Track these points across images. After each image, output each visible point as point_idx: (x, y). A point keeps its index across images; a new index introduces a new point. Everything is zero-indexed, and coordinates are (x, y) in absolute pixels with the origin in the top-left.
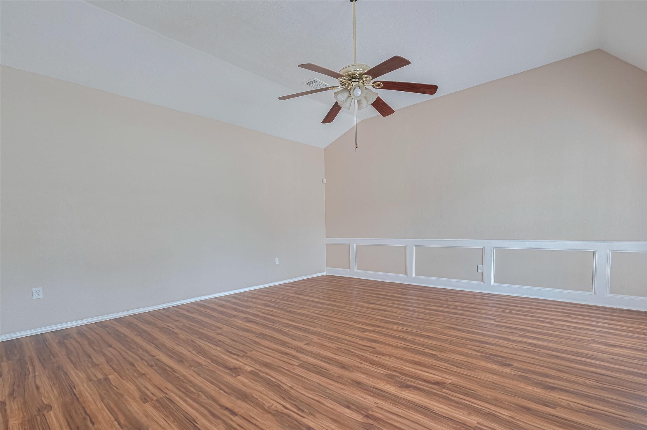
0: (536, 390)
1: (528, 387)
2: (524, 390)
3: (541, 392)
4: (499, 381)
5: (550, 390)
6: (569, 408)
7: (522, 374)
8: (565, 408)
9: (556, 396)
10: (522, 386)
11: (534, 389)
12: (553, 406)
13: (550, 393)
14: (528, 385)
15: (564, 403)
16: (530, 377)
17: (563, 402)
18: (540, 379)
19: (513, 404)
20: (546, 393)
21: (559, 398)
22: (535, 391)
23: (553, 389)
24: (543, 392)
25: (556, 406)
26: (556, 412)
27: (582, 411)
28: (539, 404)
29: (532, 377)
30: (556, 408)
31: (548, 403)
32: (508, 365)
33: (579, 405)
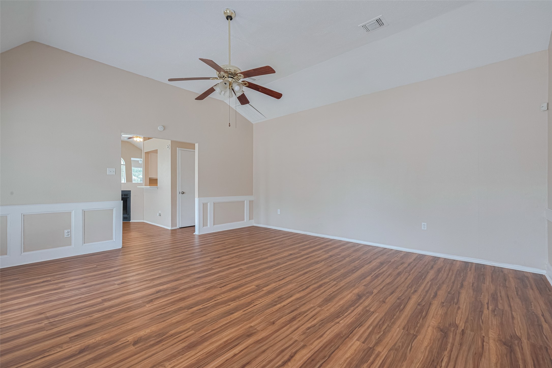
0: (93, 341)
1: (100, 337)
2: (100, 335)
3: (88, 342)
4: (124, 327)
5: (82, 349)
6: (59, 345)
7: (115, 344)
8: (63, 344)
9: (74, 347)
10: (105, 335)
11: (95, 340)
12: (72, 339)
13: (81, 346)
14: (102, 339)
15: (65, 346)
16: (107, 346)
17: (67, 346)
18: (98, 351)
19: (98, 322)
20: (84, 344)
21: (71, 347)
22: (93, 339)
23: (82, 351)
24: (87, 343)
25: (70, 340)
26: (68, 336)
27: (49, 350)
28: (82, 333)
29: (107, 348)
30: (70, 339)
31: (77, 338)
32: (135, 343)
33: (53, 352)
